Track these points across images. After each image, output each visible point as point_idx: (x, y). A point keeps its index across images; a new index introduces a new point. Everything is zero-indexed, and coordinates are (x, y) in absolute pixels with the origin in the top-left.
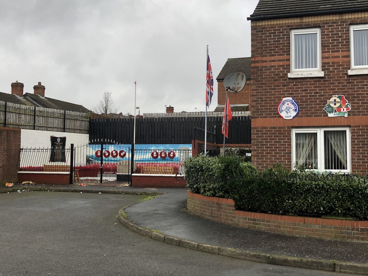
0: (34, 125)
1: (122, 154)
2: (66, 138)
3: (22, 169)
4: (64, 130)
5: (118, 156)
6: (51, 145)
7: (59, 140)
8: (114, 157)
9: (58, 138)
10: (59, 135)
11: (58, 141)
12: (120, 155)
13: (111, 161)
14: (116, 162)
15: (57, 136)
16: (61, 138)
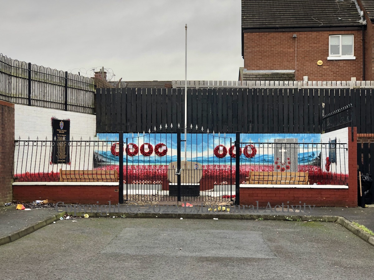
0: (29, 96)
1: (161, 150)
2: (71, 122)
3: (16, 179)
4: (65, 106)
5: (153, 154)
6: (51, 133)
7: (62, 124)
8: (145, 154)
9: (60, 121)
10: (62, 115)
11: (61, 128)
12: (157, 152)
13: (139, 161)
14: (148, 164)
15: (59, 119)
16: (63, 121)
